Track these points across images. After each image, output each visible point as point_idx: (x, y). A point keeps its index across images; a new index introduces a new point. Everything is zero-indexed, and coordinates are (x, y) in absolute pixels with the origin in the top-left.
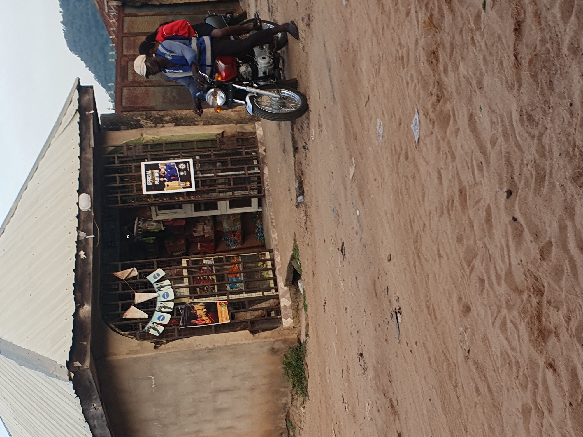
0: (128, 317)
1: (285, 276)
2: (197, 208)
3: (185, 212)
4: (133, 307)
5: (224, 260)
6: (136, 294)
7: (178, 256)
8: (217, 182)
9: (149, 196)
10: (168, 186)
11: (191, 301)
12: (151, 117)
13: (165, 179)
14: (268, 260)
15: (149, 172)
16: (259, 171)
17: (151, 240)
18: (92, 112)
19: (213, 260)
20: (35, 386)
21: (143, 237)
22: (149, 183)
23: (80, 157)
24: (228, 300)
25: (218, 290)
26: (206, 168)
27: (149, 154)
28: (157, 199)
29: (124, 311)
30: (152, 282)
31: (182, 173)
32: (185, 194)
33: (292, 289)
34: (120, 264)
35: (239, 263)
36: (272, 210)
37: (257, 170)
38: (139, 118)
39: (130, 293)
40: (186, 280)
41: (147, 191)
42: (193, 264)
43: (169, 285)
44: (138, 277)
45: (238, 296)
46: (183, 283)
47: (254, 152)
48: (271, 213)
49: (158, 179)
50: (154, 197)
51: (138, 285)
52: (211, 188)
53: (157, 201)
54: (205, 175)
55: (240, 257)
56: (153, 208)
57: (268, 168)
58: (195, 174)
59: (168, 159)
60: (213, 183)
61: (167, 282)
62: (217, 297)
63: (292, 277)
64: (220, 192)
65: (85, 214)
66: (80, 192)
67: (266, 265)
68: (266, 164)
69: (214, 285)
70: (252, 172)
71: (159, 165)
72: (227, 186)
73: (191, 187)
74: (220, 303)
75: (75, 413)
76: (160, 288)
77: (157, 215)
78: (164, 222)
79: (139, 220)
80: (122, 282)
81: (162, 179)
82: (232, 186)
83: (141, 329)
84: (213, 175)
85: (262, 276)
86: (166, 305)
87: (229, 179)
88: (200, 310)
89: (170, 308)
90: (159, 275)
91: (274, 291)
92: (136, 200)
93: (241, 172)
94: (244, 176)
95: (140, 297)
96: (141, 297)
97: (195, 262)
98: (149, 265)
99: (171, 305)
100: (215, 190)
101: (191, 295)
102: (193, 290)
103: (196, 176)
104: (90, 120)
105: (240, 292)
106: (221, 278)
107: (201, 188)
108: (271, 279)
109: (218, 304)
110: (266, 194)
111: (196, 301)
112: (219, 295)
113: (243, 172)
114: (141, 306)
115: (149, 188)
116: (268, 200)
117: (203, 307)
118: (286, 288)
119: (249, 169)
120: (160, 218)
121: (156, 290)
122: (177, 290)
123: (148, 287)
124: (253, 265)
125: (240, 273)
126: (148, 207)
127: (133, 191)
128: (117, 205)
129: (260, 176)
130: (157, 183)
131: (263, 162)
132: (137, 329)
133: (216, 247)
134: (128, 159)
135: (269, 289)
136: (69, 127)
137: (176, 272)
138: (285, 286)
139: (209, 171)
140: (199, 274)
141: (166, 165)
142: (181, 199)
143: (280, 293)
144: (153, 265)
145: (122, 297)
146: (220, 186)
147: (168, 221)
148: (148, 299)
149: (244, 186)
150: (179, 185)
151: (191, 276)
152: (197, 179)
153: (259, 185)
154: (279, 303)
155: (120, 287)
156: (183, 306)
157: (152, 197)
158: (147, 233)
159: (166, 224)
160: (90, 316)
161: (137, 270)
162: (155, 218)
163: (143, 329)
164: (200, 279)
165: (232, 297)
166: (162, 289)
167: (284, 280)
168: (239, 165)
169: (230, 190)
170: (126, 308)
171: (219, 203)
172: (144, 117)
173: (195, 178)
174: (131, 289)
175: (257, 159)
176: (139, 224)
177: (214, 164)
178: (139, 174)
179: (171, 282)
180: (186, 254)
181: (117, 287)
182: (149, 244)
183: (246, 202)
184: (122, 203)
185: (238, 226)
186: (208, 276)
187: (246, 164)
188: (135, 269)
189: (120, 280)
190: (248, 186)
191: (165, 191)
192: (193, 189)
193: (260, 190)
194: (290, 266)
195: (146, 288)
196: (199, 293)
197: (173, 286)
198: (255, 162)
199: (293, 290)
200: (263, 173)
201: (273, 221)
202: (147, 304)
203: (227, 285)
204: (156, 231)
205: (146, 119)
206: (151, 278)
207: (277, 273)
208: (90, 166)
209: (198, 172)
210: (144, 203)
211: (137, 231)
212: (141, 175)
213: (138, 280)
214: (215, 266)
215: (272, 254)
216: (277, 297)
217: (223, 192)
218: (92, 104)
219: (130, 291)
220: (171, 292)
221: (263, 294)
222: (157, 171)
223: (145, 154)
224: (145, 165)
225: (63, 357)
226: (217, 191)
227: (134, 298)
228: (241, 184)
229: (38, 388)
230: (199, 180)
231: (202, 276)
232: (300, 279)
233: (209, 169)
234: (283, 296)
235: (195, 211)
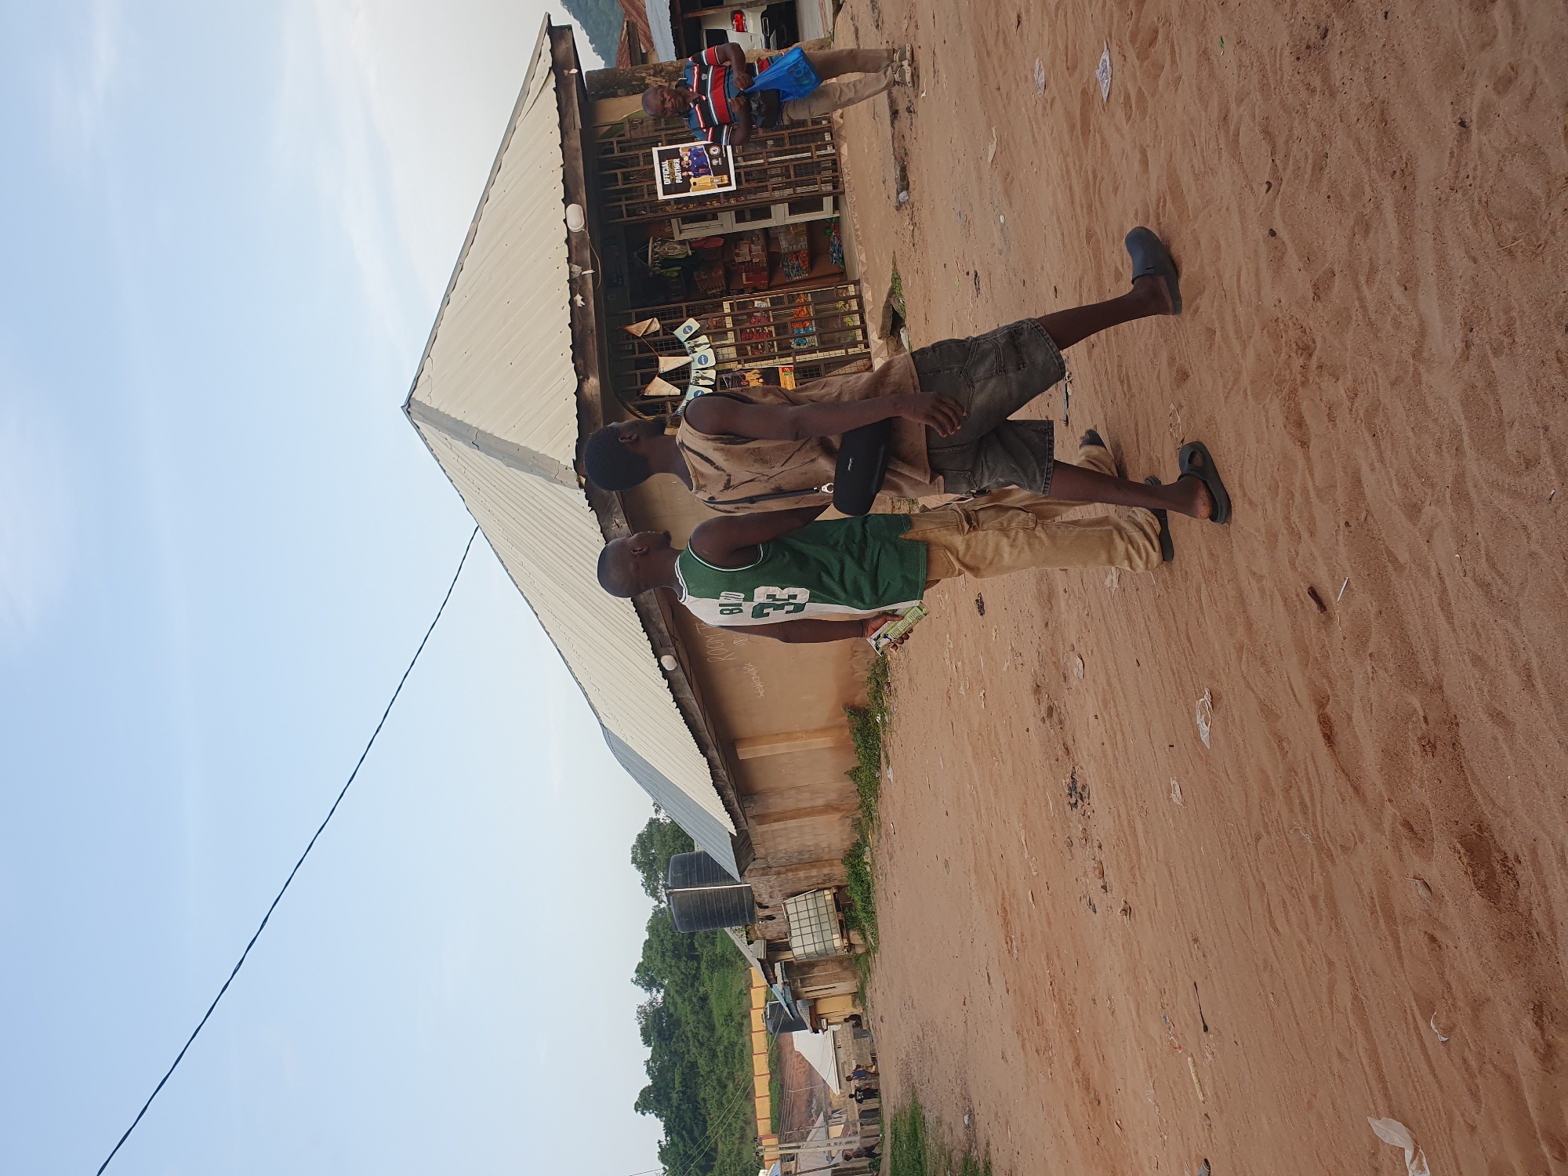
0: (652, 393)
1: (880, 323)
2: (740, 218)
3: (722, 225)
4: (657, 378)
5: (786, 299)
6: (660, 358)
7: (715, 296)
8: (769, 173)
9: (667, 202)
10: (695, 184)
11: (740, 366)
12: (661, 72)
13: (690, 173)
14: (853, 297)
15: (666, 164)
16: (834, 151)
17: (674, 272)
18: (574, 71)
19: (768, 300)
20: (533, 495)
21: (662, 268)
22: (668, 182)
23: (561, 146)
24: (795, 363)
25: (779, 349)
26: (752, 150)
27: (663, 133)
28: (680, 206)
29: (644, 386)
30: (683, 340)
31: (715, 162)
32: (722, 196)
33: (890, 342)
34: (633, 312)
35: (807, 304)
36: (856, 215)
37: (830, 150)
38: (644, 75)
39: (651, 357)
40: (731, 335)
41: (664, 195)
42: (738, 310)
43: (706, 344)
44: (661, 333)
45: (808, 357)
46: (727, 339)
47: (825, 119)
48: (855, 220)
49: (679, 174)
50: (675, 204)
51: (661, 345)
52: (760, 184)
53: (680, 209)
54: (750, 163)
55: (809, 295)
56: (674, 221)
57: (848, 146)
58: (734, 163)
59: (692, 140)
60: (763, 177)
61: (703, 339)
62: (777, 359)
63: (889, 324)
64: (774, 189)
65: (577, 237)
66: (567, 201)
67: (850, 306)
68: (845, 139)
69: (773, 341)
70: (823, 152)
71: (680, 150)
72: (785, 180)
73: (729, 184)
74: (783, 368)
75: (591, 532)
76: (693, 347)
77: (681, 232)
78: (691, 242)
79: (654, 241)
80: (639, 341)
81: (685, 174)
82: (793, 178)
83: (670, 412)
84: (762, 161)
85: (843, 323)
86: (705, 375)
87: (787, 167)
88: (754, 380)
89: (711, 379)
90: (690, 328)
91: (863, 345)
92: (648, 209)
93: (805, 155)
94: (810, 161)
95: (666, 362)
96: (668, 363)
97: (742, 306)
98: (675, 313)
99: (712, 374)
100: (767, 186)
101: (740, 358)
102: (741, 350)
103: (737, 164)
104: (572, 85)
105: (812, 351)
106: (781, 328)
107: (745, 185)
108: (857, 327)
109: (780, 370)
110: (847, 190)
111: (747, 366)
112: (781, 356)
113: (809, 154)
114: (668, 377)
115: (667, 190)
116: (850, 199)
117: (759, 376)
118: (881, 342)
119: (818, 148)
120: (685, 236)
121: (689, 351)
122: (719, 350)
123: (676, 348)
124: (830, 306)
125: (810, 320)
126: (666, 220)
127: (643, 195)
128: (622, 220)
129: (835, 160)
130: (679, 181)
131: (839, 136)
132: (664, 412)
133: (770, 278)
134: (633, 144)
135: (855, 344)
136: (540, 96)
137: (715, 323)
138: (880, 338)
139: (756, 156)
140: (748, 325)
141: (690, 150)
142: (715, 204)
143: (873, 349)
144: (681, 312)
145: (639, 364)
146: (774, 180)
147: (697, 241)
148: (679, 365)
149: (812, 177)
150: (712, 182)
151: (738, 328)
152: (738, 171)
153: (835, 174)
154: (872, 365)
155: (637, 348)
156: (729, 376)
157: (672, 203)
158: (667, 262)
159: (693, 245)
160: (599, 393)
161: (659, 321)
162: (678, 237)
163: (674, 410)
164: (751, 332)
165: (800, 358)
166: (696, 349)
167: (879, 330)
168: (801, 143)
169: (788, 185)
170: (648, 380)
171: (772, 207)
172: (652, 72)
173: (735, 168)
174: (652, 352)
175: (830, 130)
176: (655, 247)
177: (763, 143)
178: (650, 167)
179: (709, 339)
180: (727, 293)
181: (631, 348)
182: (671, 278)
183: (815, 204)
184: (628, 216)
185: (803, 243)
186: (762, 327)
187: (813, 142)
188: (655, 319)
189: (635, 337)
190: (818, 178)
191: (691, 194)
192: (733, 187)
193: (836, 182)
194: (888, 306)
195: (675, 348)
196: (750, 354)
197: (713, 344)
198: (828, 137)
199: (892, 345)
200: (840, 155)
201: (859, 233)
202: (677, 374)
203: (792, 341)
204: (681, 257)
205: (654, 76)
206: (680, 333)
207: (867, 317)
208: (577, 158)
209: (739, 159)
210: (660, 213)
211: (653, 260)
212: (653, 168)
213: (661, 337)
214: (773, 310)
215: (857, 287)
216: (868, 355)
217: (779, 189)
218: (573, 57)
219: (652, 354)
220: (710, 353)
221: (847, 352)
222: (678, 160)
223: (657, 134)
224: (659, 151)
225: (567, 455)
226: (770, 187)
227: (658, 366)
228: (807, 174)
229: (536, 498)
230: (742, 171)
231: (755, 328)
232: (905, 326)
233: (756, 152)
234: (877, 355)
235: (737, 222)
